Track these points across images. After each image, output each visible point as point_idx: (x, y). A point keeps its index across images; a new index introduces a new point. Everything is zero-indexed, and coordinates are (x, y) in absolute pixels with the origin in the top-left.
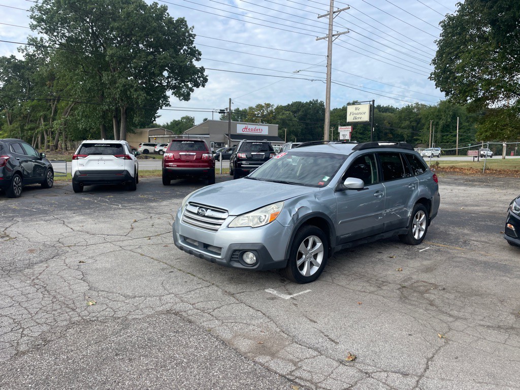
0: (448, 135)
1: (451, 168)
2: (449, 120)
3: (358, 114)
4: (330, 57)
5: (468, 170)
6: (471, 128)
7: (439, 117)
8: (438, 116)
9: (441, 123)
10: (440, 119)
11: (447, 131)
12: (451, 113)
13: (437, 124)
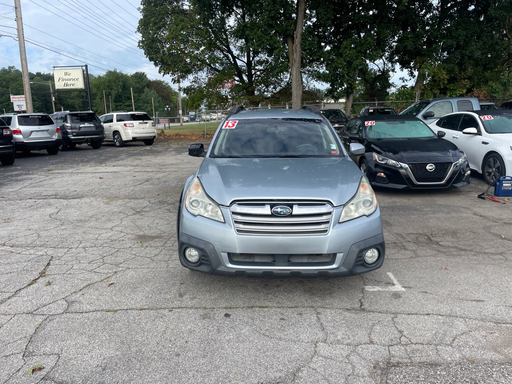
0: (121, 105)
1: (176, 135)
2: (120, 90)
3: (69, 80)
4: (18, 9)
5: (191, 136)
6: (140, 98)
7: (110, 87)
8: (108, 86)
9: (114, 93)
10: (112, 89)
11: (120, 102)
12: (121, 84)
13: (110, 94)
